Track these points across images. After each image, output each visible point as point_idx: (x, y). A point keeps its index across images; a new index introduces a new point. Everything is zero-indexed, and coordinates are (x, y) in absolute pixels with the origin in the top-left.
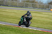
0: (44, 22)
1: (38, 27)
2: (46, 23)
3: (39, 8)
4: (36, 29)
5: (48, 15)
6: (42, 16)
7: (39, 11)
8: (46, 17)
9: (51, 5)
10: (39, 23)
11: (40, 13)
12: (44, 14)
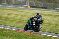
0: (20, 21)
1: (13, 27)
2: (23, 21)
3: (15, 5)
4: (11, 29)
5: (24, 13)
6: (18, 13)
7: (14, 8)
8: (22, 15)
9: (28, 1)
10: (15, 21)
11: (16, 11)
12: (20, 11)
